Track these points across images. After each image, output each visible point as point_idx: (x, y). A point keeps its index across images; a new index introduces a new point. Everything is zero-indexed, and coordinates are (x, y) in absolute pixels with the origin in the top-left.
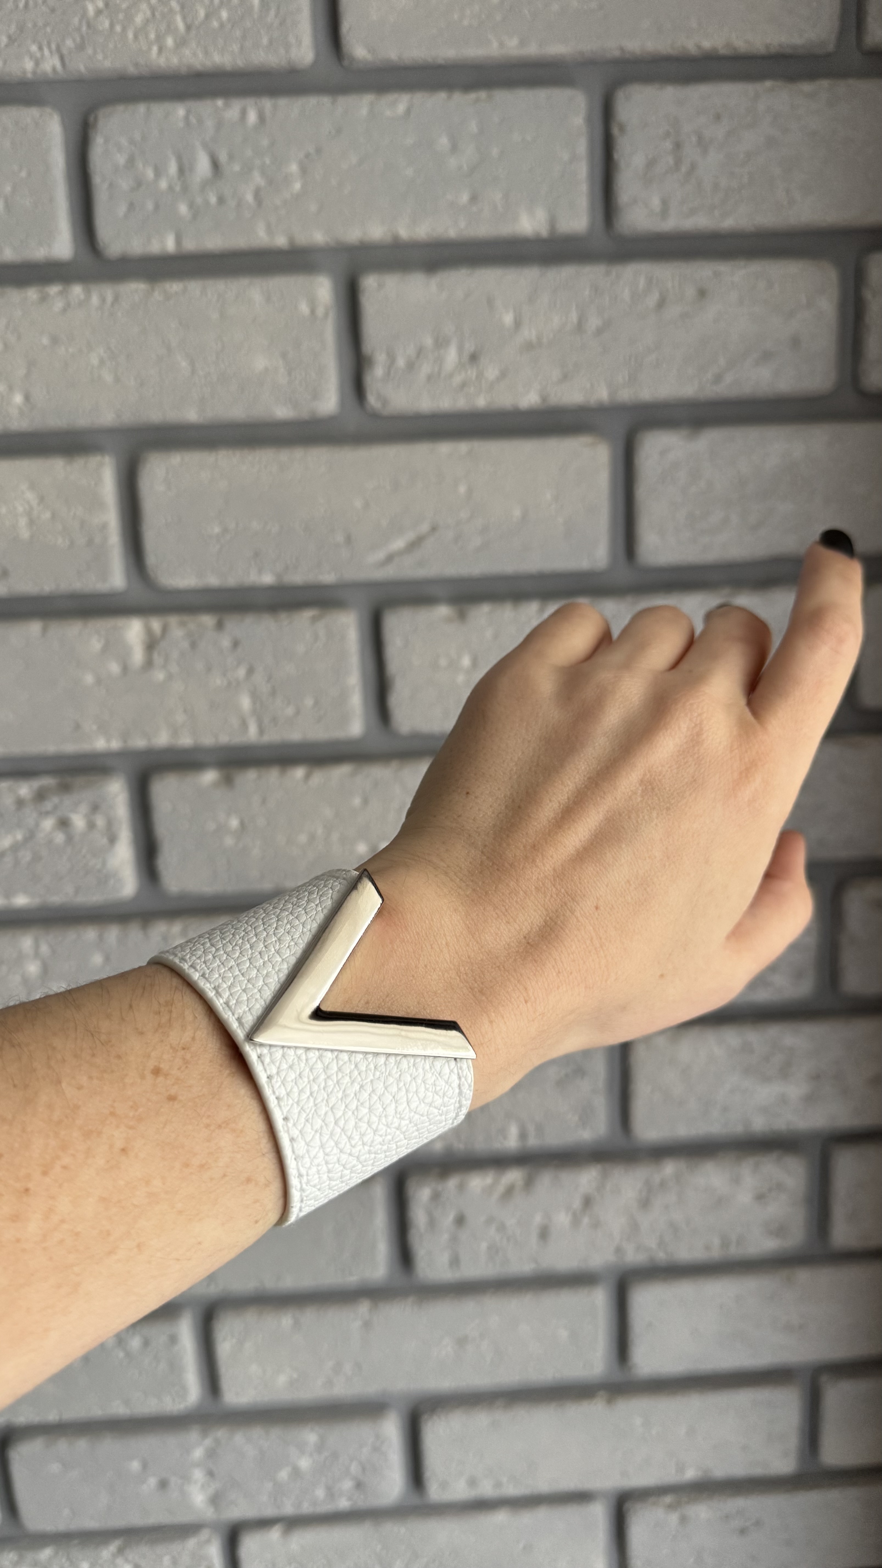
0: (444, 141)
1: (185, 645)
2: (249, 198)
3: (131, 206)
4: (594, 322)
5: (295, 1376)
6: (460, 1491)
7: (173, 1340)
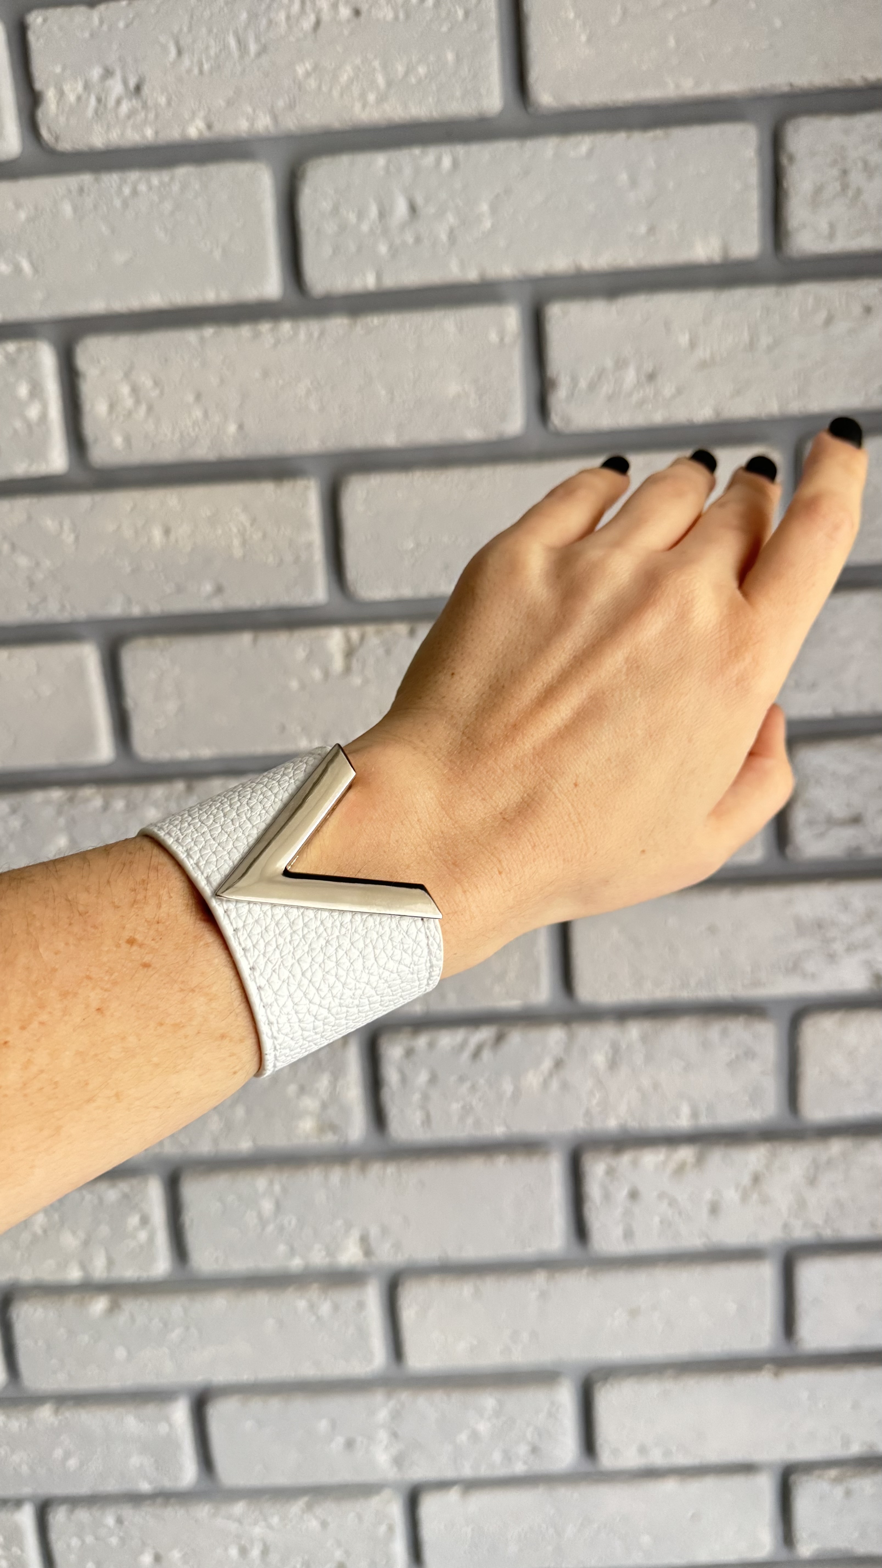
0: (624, 177)
1: (380, 652)
2: (444, 237)
3: (336, 250)
4: (765, 340)
5: (475, 1343)
6: (631, 1460)
7: (361, 1305)
